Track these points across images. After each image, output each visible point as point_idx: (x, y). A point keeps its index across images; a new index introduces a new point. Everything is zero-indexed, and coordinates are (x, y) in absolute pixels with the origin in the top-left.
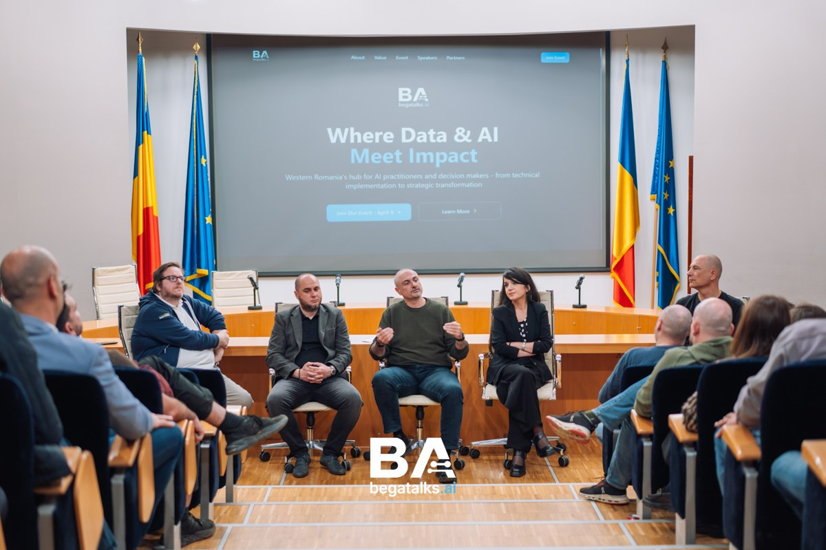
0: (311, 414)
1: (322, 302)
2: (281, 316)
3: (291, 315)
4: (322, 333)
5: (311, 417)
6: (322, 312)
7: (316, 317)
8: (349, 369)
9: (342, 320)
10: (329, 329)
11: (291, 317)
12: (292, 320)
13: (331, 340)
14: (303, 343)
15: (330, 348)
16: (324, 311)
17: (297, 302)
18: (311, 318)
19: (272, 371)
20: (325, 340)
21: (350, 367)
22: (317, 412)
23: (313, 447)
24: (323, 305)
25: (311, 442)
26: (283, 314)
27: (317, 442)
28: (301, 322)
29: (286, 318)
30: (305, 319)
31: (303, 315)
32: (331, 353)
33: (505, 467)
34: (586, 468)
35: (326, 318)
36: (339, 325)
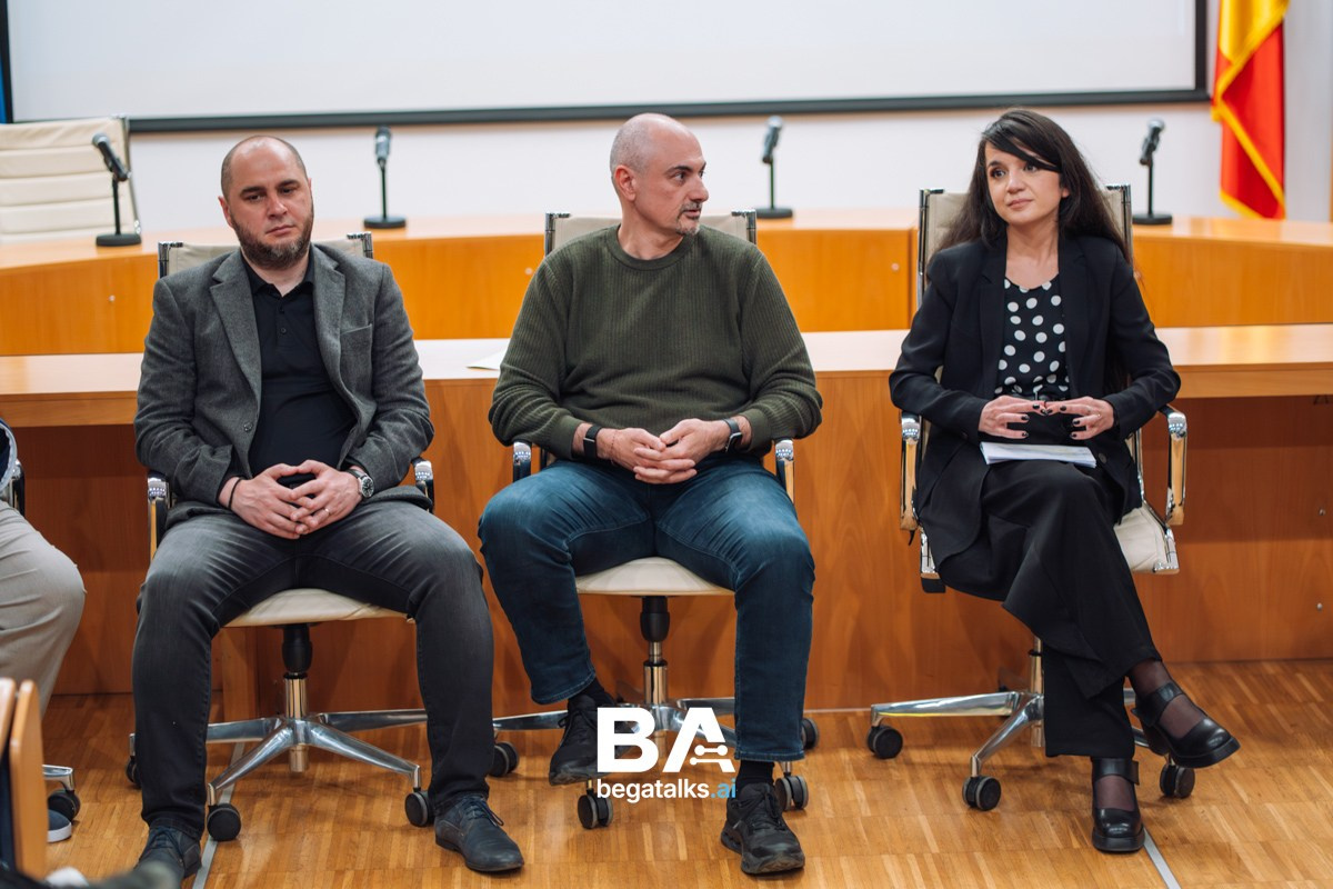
0: (297, 632)
1: (316, 238)
2: (178, 290)
3: (211, 279)
4: (332, 341)
5: (298, 641)
6: (324, 270)
7: (306, 289)
8: (424, 469)
9: (394, 300)
10: (350, 328)
11: (214, 288)
12: (218, 298)
13: (362, 367)
14: (265, 376)
15: (359, 391)
16: (330, 265)
17: (231, 240)
18: (285, 289)
19: (157, 486)
20: (344, 366)
21: (428, 464)
22: (317, 624)
23: (307, 736)
24: (322, 248)
25: (299, 722)
26: (180, 281)
27: (316, 722)
28: (249, 302)
29: (193, 292)
30: (263, 291)
31: (253, 279)
32: (366, 410)
33: (971, 803)
34: (1243, 795)
35: (338, 289)
36: (385, 316)
